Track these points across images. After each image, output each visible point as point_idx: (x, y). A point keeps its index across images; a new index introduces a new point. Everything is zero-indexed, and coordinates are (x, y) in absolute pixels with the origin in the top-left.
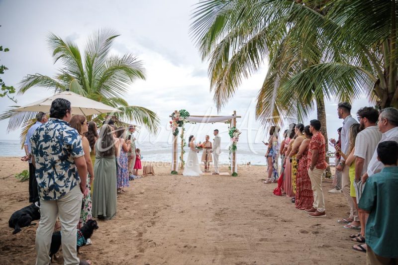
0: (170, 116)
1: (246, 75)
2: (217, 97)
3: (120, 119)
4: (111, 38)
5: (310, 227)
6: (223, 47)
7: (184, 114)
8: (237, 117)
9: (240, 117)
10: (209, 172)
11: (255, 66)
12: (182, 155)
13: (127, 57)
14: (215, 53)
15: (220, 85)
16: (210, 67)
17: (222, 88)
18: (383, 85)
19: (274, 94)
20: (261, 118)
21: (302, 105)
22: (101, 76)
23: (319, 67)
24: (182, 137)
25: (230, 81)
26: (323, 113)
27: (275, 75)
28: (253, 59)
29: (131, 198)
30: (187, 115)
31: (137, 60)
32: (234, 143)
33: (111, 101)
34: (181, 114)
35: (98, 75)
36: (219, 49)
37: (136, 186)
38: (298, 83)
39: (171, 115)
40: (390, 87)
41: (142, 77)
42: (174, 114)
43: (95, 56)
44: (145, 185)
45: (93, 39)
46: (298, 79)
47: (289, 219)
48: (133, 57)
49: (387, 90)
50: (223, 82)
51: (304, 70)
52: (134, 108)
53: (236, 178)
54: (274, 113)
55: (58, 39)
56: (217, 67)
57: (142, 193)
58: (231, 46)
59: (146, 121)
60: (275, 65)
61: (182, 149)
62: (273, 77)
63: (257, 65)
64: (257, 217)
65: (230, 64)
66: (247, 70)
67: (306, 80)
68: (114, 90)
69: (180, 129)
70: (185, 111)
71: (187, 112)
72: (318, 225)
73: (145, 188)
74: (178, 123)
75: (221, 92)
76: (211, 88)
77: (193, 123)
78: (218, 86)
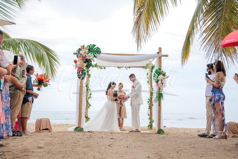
0: (75, 54)
2: (137, 29)
7: (94, 50)
8: (163, 56)
9: (167, 56)
10: (124, 130)
12: (87, 109)
15: (141, 14)
17: (143, 18)
20: (205, 46)
24: (87, 86)
25: (155, 9)
29: (25, 154)
30: (98, 51)
32: (159, 89)
34: (89, 50)
37: (32, 141)
39: (76, 52)
44: (42, 139)
50: (144, 10)
53: (163, 135)
57: (41, 148)
59: (40, 59)
61: (87, 101)
70: (94, 46)
71: (98, 48)
73: (43, 142)
74: (85, 62)
75: (143, 23)
76: (135, 10)
77: (101, 68)
78: (139, 14)
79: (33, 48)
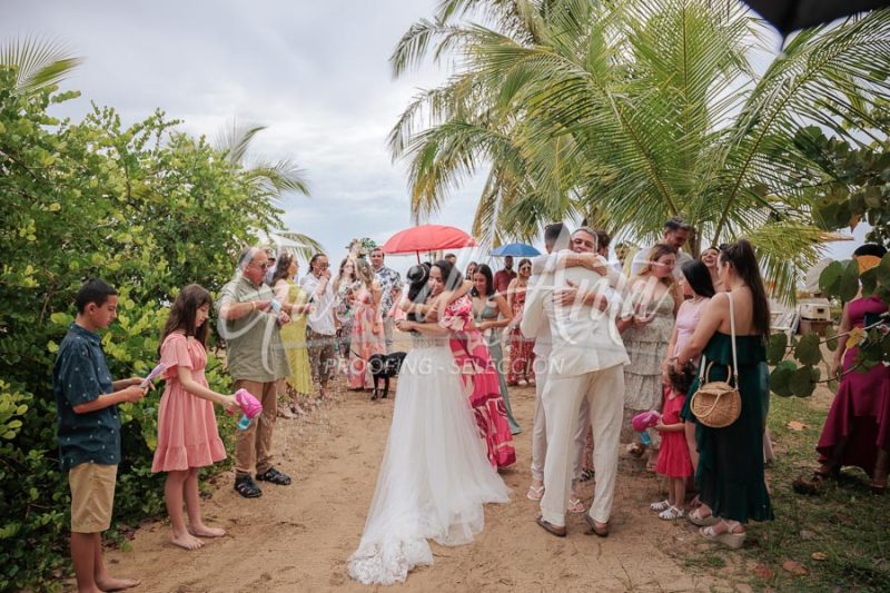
0: (347, 248)
1: (456, 184)
4: (253, 131)
7: (368, 244)
11: (469, 172)
13: (284, 163)
15: (419, 202)
19: (495, 218)
27: (496, 192)
28: (465, 161)
31: (300, 168)
34: (363, 244)
39: (348, 246)
41: (305, 192)
45: (226, 132)
48: (293, 163)
50: (424, 197)
54: (495, 243)
60: (498, 170)
62: (491, 198)
65: (435, 169)
66: (458, 178)
70: (369, 239)
71: (372, 242)
78: (416, 201)
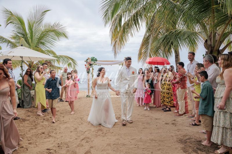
0: (85, 61)
1: (132, 35)
2: (114, 49)
3: (53, 63)
4: (45, 11)
5: (170, 121)
6: (118, 18)
7: (94, 60)
11: (137, 29)
13: (56, 24)
14: (113, 22)
15: (116, 42)
16: (110, 31)
18: (209, 43)
19: (150, 47)
21: (166, 54)
22: (39, 36)
23: (175, 32)
24: (92, 73)
25: (122, 39)
26: (178, 58)
27: (150, 35)
28: (136, 25)
31: (63, 26)
33: (46, 52)
34: (92, 60)
35: (37, 35)
36: (116, 20)
38: (163, 41)
40: (212, 44)
41: (66, 37)
42: (87, 60)
43: (34, 23)
45: (33, 12)
46: (163, 39)
47: (158, 118)
48: (60, 24)
49: (211, 45)
50: (118, 40)
51: (167, 33)
52: (61, 56)
55: (8, 11)
56: (115, 31)
58: (123, 17)
59: (69, 65)
60: (149, 29)
62: (148, 37)
63: (138, 29)
64: (141, 118)
65: (122, 29)
66: (133, 32)
67: (168, 39)
68: (48, 45)
69: (91, 69)
71: (96, 59)
72: (174, 120)
74: (90, 65)
75: (117, 46)
76: (112, 44)
77: (99, 65)
78: (115, 42)
79: (66, 59)
